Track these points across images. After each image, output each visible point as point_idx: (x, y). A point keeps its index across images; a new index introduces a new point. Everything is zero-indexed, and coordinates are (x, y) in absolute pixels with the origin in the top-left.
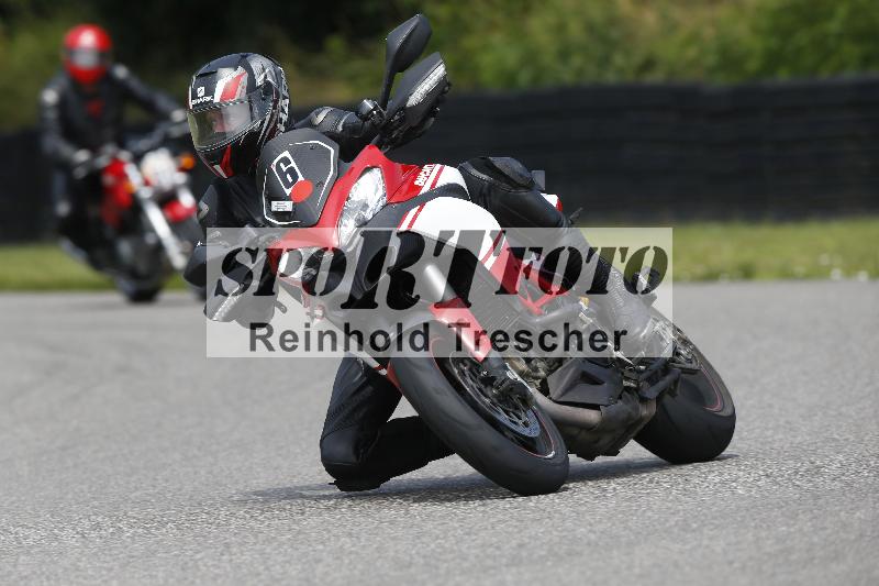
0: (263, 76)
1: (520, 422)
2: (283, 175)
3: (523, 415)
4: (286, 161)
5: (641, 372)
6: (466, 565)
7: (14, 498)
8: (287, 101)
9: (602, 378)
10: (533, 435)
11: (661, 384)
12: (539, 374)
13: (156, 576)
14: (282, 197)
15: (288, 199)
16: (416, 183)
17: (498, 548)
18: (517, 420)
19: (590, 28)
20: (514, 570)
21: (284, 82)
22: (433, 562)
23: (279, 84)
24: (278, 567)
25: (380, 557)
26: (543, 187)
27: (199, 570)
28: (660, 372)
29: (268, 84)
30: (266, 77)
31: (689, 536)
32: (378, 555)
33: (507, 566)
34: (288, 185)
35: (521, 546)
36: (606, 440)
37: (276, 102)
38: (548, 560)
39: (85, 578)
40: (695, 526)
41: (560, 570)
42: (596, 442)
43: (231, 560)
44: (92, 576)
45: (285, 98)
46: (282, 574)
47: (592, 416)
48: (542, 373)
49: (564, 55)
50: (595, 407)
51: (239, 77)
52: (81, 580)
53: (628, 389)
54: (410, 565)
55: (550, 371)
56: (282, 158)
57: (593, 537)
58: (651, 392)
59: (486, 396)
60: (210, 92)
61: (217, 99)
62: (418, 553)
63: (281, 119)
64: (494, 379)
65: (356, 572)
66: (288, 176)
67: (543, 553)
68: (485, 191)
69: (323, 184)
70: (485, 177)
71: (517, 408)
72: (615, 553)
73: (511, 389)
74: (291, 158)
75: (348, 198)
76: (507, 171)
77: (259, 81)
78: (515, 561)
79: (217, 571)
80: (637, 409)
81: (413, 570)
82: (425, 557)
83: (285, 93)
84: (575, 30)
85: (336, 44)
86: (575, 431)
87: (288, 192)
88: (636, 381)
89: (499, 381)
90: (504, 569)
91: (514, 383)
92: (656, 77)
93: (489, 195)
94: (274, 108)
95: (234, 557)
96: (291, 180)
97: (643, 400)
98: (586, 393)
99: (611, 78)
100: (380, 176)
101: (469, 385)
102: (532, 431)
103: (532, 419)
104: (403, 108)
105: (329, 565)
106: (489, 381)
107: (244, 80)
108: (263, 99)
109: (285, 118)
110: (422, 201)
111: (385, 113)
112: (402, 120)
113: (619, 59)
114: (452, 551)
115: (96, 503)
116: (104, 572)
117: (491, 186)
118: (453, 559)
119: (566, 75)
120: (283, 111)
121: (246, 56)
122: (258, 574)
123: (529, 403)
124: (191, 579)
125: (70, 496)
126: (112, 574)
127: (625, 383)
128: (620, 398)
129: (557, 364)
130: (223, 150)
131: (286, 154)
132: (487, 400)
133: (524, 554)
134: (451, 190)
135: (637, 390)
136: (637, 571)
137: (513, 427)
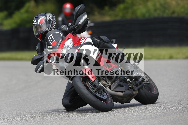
0: (49, 18)
1: (102, 95)
2: (50, 40)
3: (103, 94)
4: (51, 37)
5: (133, 84)
6: (133, 119)
7: (37, 105)
8: (55, 24)
9: (123, 85)
10: (105, 98)
11: (139, 87)
12: (109, 85)
13: (67, 121)
14: (50, 45)
15: (51, 45)
16: (80, 42)
17: (140, 116)
18: (101, 95)
19: (161, 5)
20: (143, 121)
21: (54, 19)
22: (126, 119)
23: (53, 20)
24: (93, 120)
25: (115, 118)
26: (115, 42)
27: (76, 120)
28: (139, 84)
29: (50, 20)
30: (50, 18)
31: (181, 113)
32: (114, 117)
33: (142, 120)
34: (51, 42)
35: (145, 115)
36: (125, 99)
37: (52, 24)
38: (151, 119)
39: (52, 122)
40: (182, 111)
41: (153, 121)
42: (123, 100)
43: (83, 118)
44: (53, 121)
45: (54, 23)
46: (94, 121)
47: (121, 94)
48: (110, 84)
49: (155, 10)
50: (122, 92)
51: (44, 18)
52: (51, 122)
53: (130, 88)
54: (121, 119)
55: (112, 84)
56: (50, 36)
57: (160, 113)
58: (136, 88)
59: (94, 90)
60: (37, 22)
61: (38, 23)
62: (123, 117)
63: (53, 28)
64: (96, 86)
65: (110, 121)
66: (52, 40)
67: (150, 117)
68: (98, 43)
69: (59, 42)
70: (98, 40)
71: (101, 92)
72: (165, 117)
73: (100, 88)
74: (52, 36)
75: (65, 45)
76: (103, 39)
77: (48, 19)
78: (144, 119)
79: (80, 120)
80: (132, 92)
81: (122, 120)
82: (124, 118)
83: (55, 22)
84: (158, 5)
85: (107, 8)
86: (117, 97)
87: (51, 44)
88: (132, 86)
89: (97, 86)
90: (141, 120)
91: (101, 86)
92: (175, 15)
93: (99, 44)
94: (52, 25)
95: (84, 118)
96: (52, 41)
97: (134, 90)
98: (120, 89)
99: (165, 15)
100: (72, 40)
101: (90, 87)
102: (105, 97)
103: (105, 95)
104: (78, 25)
105: (104, 119)
106: (95, 86)
107: (45, 19)
108: (49, 23)
109: (54, 27)
110: (81, 46)
111: (74, 26)
112: (78, 28)
113: (167, 11)
114: (130, 116)
115: (54, 106)
116: (56, 121)
117: (100, 42)
118: (130, 118)
119: (156, 15)
120: (54, 26)
121: (46, 14)
122: (89, 121)
123: (105, 91)
124: (74, 122)
125: (49, 104)
126: (58, 121)
127: (130, 86)
128: (128, 90)
129: (113, 82)
130: (39, 35)
131: (51, 35)
132: (94, 91)
133: (146, 117)
134: (89, 43)
135: (133, 88)
136: (170, 121)
137: (100, 96)
